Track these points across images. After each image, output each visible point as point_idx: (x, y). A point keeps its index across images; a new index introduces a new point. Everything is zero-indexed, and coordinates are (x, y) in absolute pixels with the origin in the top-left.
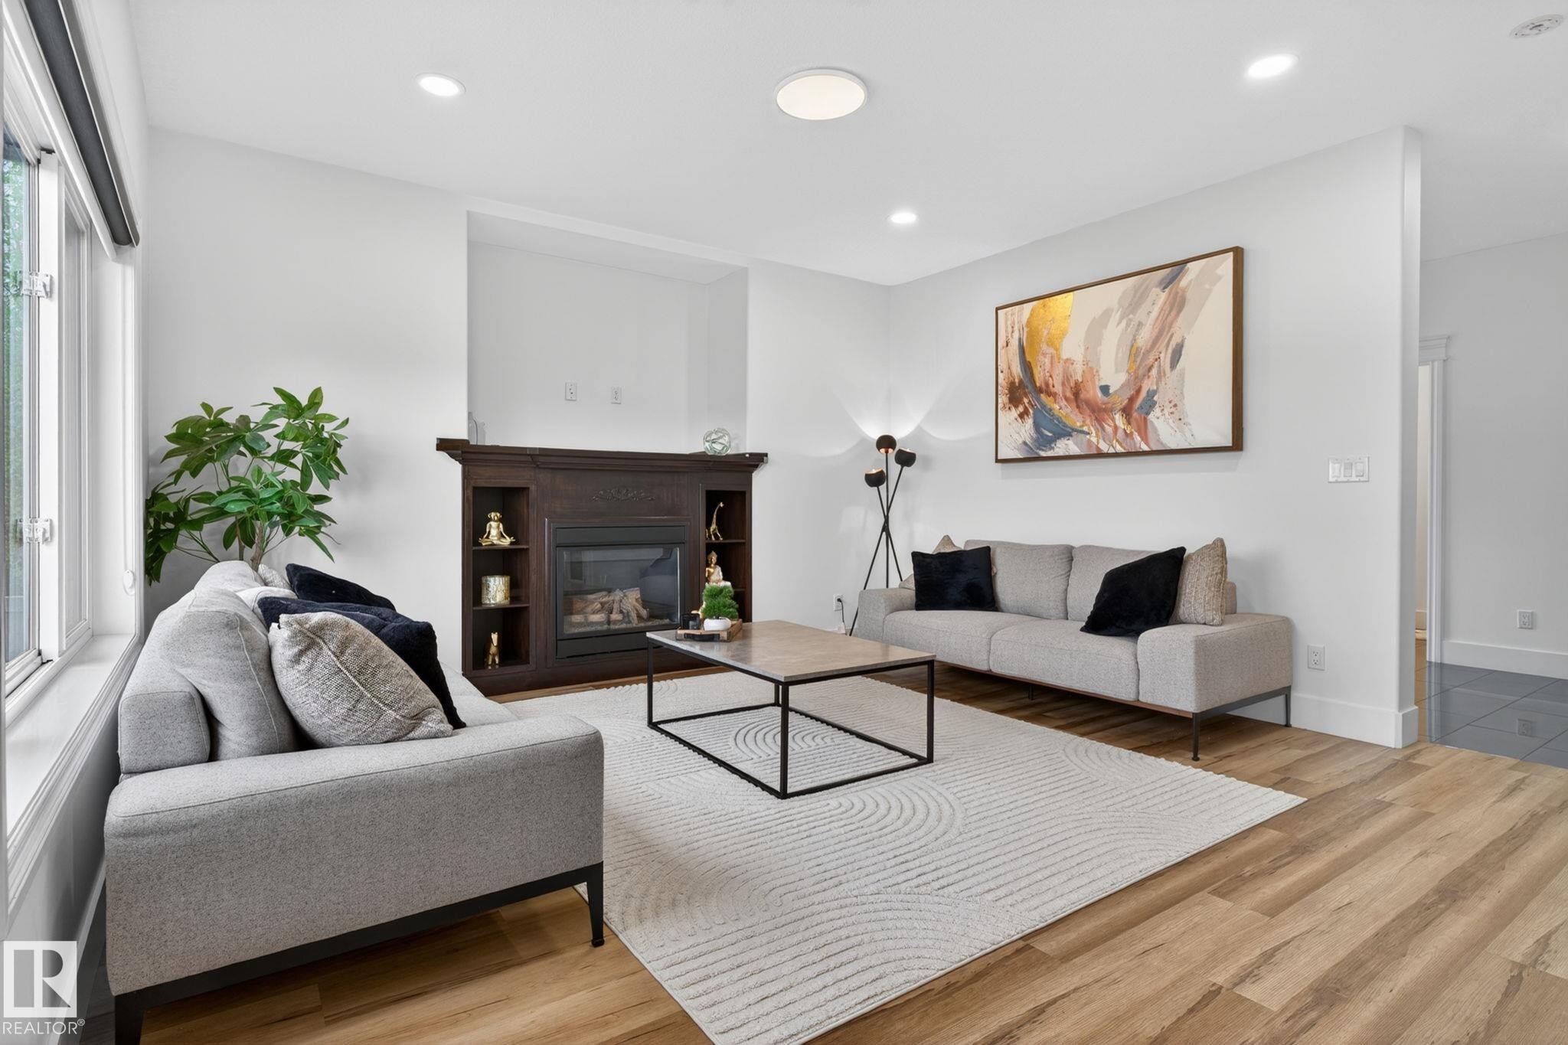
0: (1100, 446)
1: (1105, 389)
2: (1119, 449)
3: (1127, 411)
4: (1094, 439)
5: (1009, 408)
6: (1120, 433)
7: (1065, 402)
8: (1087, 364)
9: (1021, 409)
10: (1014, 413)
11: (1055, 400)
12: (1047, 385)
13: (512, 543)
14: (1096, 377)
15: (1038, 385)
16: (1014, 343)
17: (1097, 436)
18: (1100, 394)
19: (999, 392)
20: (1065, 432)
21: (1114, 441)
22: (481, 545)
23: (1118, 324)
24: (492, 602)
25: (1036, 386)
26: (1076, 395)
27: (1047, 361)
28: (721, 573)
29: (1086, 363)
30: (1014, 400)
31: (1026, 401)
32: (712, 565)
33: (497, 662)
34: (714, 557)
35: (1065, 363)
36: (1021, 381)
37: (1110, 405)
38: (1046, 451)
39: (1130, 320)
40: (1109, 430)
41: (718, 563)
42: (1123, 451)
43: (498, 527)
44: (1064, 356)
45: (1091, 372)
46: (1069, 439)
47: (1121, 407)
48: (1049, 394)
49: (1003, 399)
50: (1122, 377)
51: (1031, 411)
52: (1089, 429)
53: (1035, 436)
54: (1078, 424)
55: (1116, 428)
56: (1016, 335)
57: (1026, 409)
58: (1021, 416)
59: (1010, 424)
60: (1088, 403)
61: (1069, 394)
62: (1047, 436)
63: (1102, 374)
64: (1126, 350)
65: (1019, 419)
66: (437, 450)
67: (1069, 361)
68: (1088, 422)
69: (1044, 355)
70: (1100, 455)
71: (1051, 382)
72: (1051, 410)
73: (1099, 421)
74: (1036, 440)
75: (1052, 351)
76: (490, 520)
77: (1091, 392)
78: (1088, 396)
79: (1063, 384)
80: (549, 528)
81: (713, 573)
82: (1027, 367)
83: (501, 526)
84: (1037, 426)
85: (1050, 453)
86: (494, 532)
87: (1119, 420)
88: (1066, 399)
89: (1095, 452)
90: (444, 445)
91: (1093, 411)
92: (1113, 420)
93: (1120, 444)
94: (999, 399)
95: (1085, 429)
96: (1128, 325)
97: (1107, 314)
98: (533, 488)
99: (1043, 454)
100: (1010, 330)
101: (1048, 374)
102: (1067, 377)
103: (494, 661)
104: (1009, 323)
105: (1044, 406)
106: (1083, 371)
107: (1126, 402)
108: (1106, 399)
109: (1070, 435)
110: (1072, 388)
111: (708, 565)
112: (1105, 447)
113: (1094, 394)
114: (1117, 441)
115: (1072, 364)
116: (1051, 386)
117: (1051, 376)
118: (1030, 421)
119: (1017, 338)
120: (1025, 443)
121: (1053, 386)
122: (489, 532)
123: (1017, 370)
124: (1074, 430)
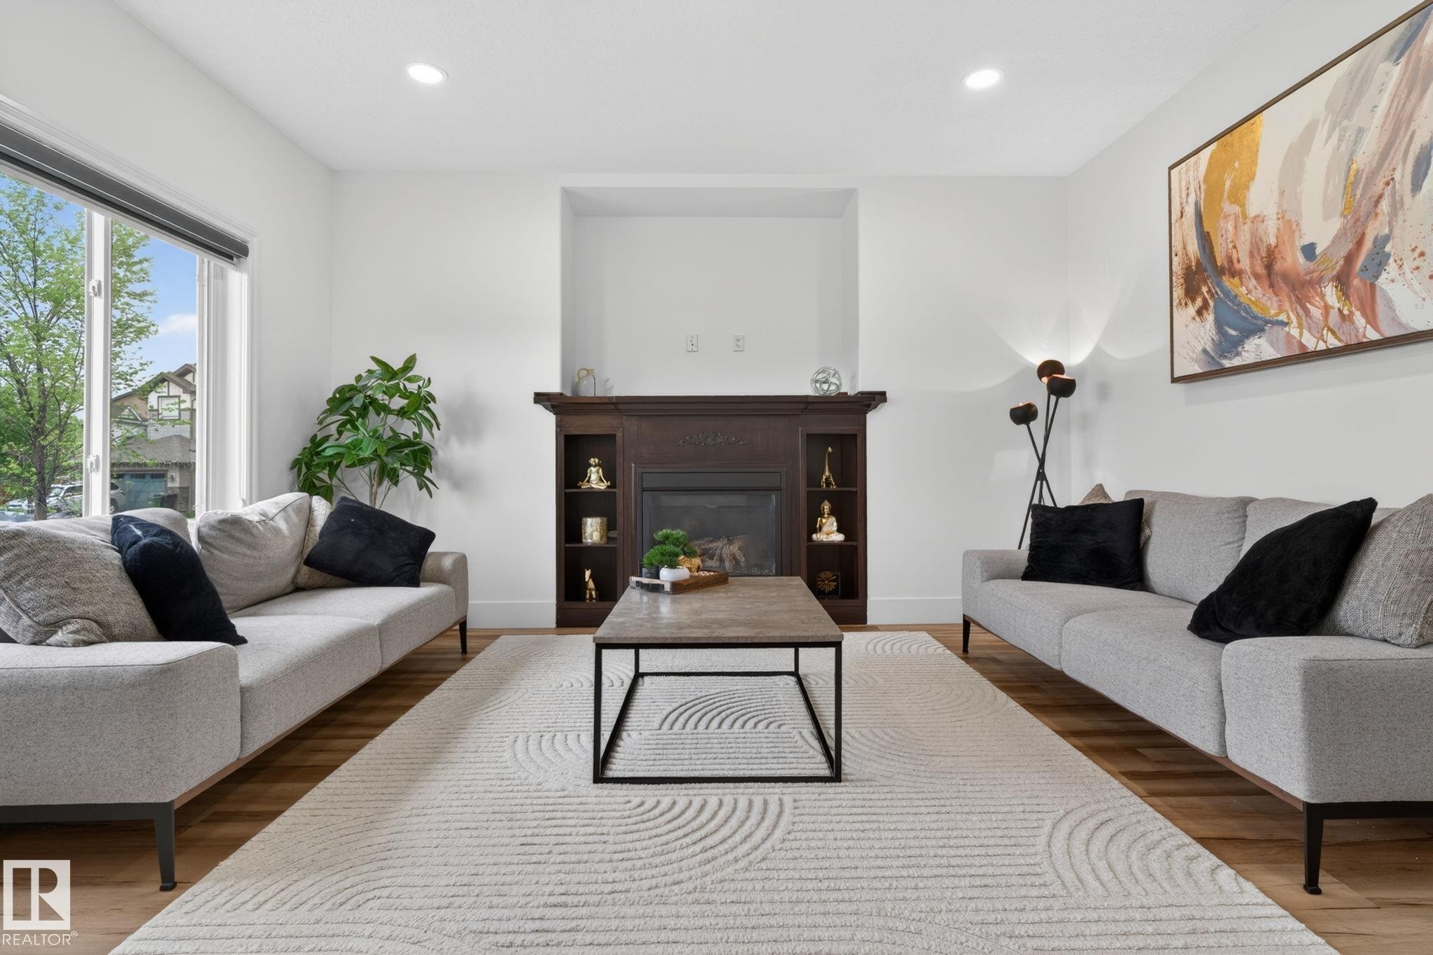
0: (1304, 341)
1: (1309, 251)
2: (1333, 342)
3: (1342, 281)
4: (1295, 332)
5: (1186, 304)
6: (1334, 318)
7: (1254, 282)
8: (1283, 217)
9: (1199, 302)
10: (1191, 310)
11: (1241, 281)
12: (1230, 261)
13: (608, 487)
14: (1297, 234)
15: (1219, 264)
16: (1190, 211)
17: (1300, 326)
18: (1301, 259)
19: (1175, 284)
20: (1254, 327)
21: (1325, 332)
22: (580, 487)
23: (1327, 140)
24: (589, 541)
25: (1217, 266)
26: (1269, 267)
27: (1230, 227)
28: (835, 524)
29: (1281, 216)
30: (1191, 293)
31: (1204, 289)
32: (826, 516)
33: (594, 596)
34: (826, 507)
35: (1252, 222)
36: (1198, 263)
37: (1315, 275)
38: (1230, 359)
39: (1345, 129)
40: (1316, 313)
41: (832, 513)
42: (1338, 344)
43: (598, 472)
44: (1252, 211)
45: (1289, 225)
46: (1259, 338)
47: (1334, 273)
48: (1235, 273)
49: (1179, 292)
50: (1335, 225)
51: (1211, 303)
52: (1288, 317)
53: (1216, 338)
54: (1273, 312)
55: (1327, 308)
56: (1192, 199)
57: (1205, 301)
58: (1199, 313)
59: (1187, 326)
60: (1285, 277)
61: (1260, 270)
62: (1232, 336)
63: (1305, 227)
64: (1339, 179)
65: (1197, 319)
66: (535, 403)
67: (1260, 219)
68: (1287, 305)
69: (1226, 217)
70: (1305, 356)
71: (1235, 256)
72: (1236, 296)
73: (1301, 302)
74: (1217, 345)
75: (1236, 209)
76: (590, 465)
77: (1289, 260)
78: (1285, 265)
79: (1252, 255)
80: (635, 473)
81: (825, 523)
82: (1205, 239)
83: (600, 471)
84: (1219, 324)
85: (1237, 362)
86: (594, 477)
87: (1331, 294)
88: (1257, 277)
89: (1297, 352)
90: (540, 398)
91: (1293, 289)
92: (1323, 296)
93: (1334, 333)
94: (1174, 293)
95: (1283, 317)
96: (1341, 139)
97: (1310, 130)
98: (619, 435)
99: (1227, 363)
100: (1184, 195)
101: (1230, 246)
102: (1256, 242)
103: (591, 595)
104: (1184, 183)
105: (1227, 293)
106: (1278, 229)
107: (1342, 262)
108: (1311, 265)
109: (1262, 330)
110: (1262, 258)
111: (822, 515)
112: (1311, 343)
113: (1293, 260)
114: (1330, 329)
115: (1263, 221)
116: (1235, 261)
117: (1235, 247)
118: (1210, 317)
119: (1194, 201)
120: (1205, 351)
121: (1239, 261)
122: (590, 477)
123: (1193, 248)
124: (1267, 322)
